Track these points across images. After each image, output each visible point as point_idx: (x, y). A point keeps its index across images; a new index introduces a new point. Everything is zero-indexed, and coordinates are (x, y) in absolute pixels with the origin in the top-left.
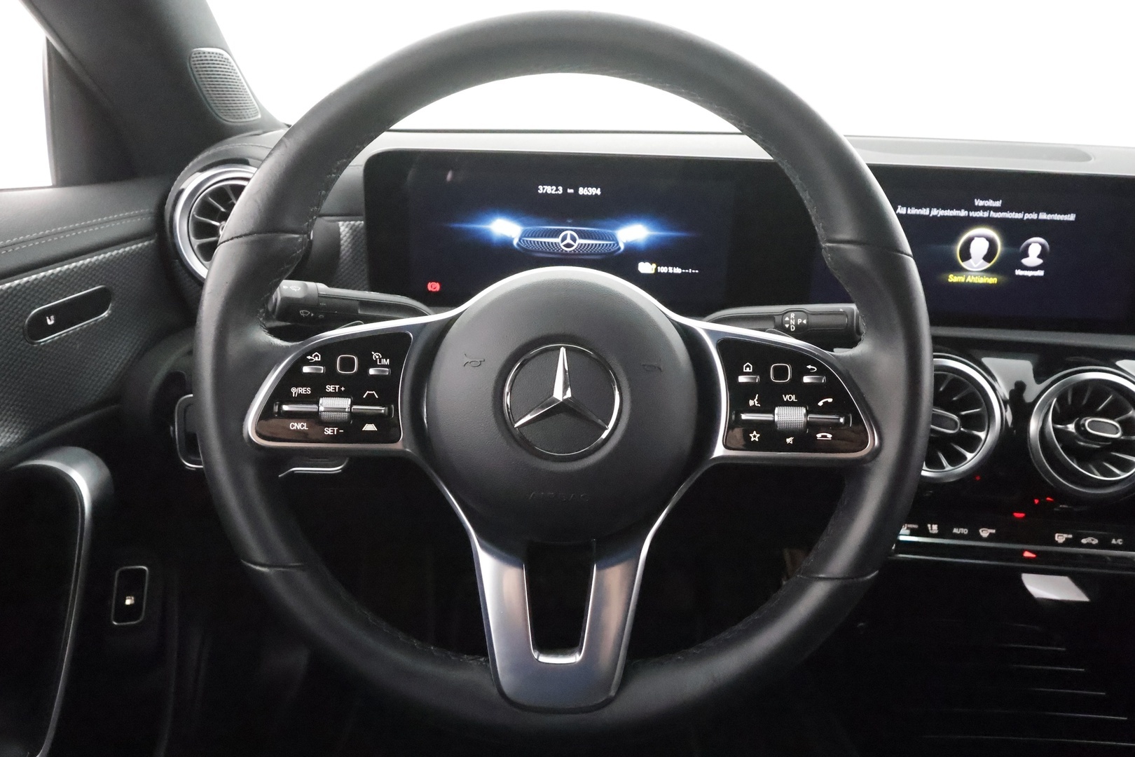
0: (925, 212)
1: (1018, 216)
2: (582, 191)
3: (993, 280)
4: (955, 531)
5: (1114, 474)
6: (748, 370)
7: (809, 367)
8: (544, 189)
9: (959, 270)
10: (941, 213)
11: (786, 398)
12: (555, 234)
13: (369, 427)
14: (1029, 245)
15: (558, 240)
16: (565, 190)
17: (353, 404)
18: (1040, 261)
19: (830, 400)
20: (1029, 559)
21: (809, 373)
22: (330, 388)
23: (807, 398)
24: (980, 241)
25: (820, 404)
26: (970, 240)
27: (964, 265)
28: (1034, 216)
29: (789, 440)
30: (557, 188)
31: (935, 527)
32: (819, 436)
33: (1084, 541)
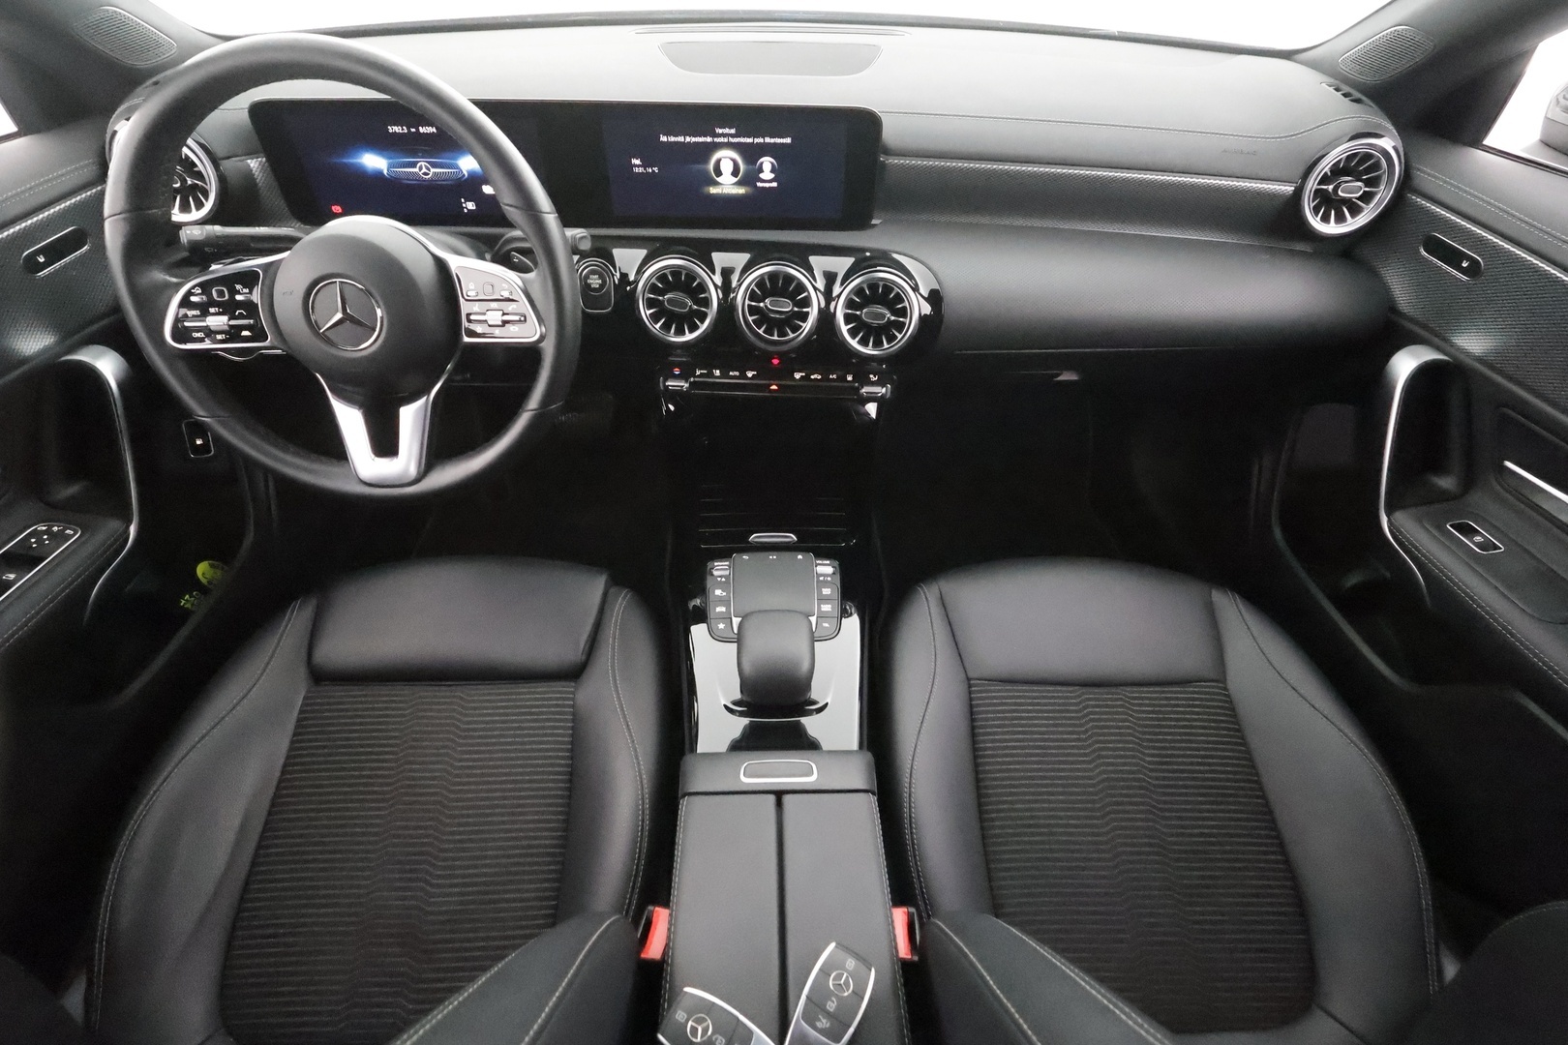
0: (681, 139)
1: (750, 140)
2: (422, 130)
3: (741, 191)
4: (731, 373)
8: (392, 129)
9: (717, 184)
10: (694, 139)
12: (413, 165)
13: (246, 333)
14: (762, 163)
15: (416, 170)
16: (409, 129)
17: (229, 320)
18: (772, 176)
22: (212, 310)
24: (726, 159)
26: (718, 162)
27: (719, 179)
28: (761, 140)
31: (718, 371)
33: (812, 377)
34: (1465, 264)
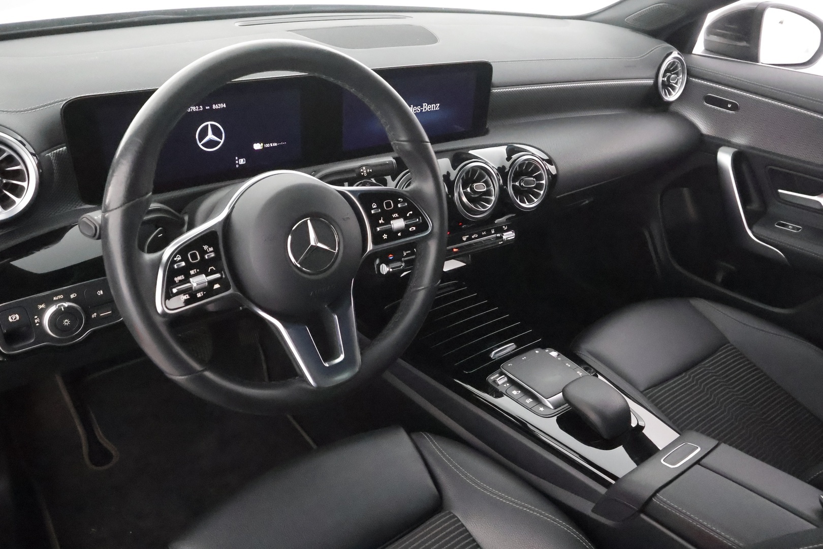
2: (214, 107)
5: (486, 207)
6: (375, 207)
7: (399, 199)
8: (191, 109)
11: (394, 216)
13: (217, 286)
16: (204, 108)
17: (205, 277)
19: (411, 212)
20: (456, 252)
21: (399, 202)
22: (192, 272)
23: (402, 214)
25: (408, 215)
29: (399, 234)
30: (199, 107)
32: (410, 229)
33: (473, 237)
34: (729, 106)
